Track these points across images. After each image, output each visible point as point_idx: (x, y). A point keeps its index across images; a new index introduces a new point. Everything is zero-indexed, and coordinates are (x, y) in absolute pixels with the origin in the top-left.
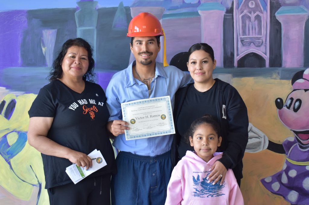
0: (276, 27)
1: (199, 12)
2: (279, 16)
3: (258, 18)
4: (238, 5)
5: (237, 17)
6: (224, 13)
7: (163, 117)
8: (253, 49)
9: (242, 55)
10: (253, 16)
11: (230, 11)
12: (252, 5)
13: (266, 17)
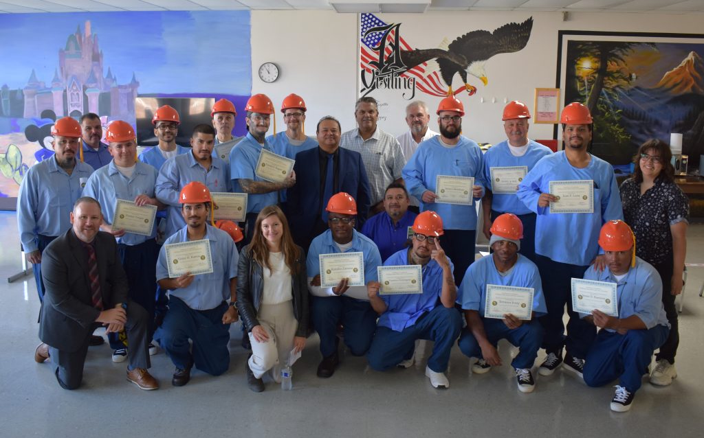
0: (86, 98)
1: (52, 91)
2: (87, 94)
3: (78, 94)
4: (69, 88)
5: (69, 94)
6: (62, 92)
7: (203, 258)
8: (76, 108)
9: (72, 111)
10: (75, 93)
11: (65, 91)
12: (75, 88)
13: (81, 94)
